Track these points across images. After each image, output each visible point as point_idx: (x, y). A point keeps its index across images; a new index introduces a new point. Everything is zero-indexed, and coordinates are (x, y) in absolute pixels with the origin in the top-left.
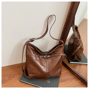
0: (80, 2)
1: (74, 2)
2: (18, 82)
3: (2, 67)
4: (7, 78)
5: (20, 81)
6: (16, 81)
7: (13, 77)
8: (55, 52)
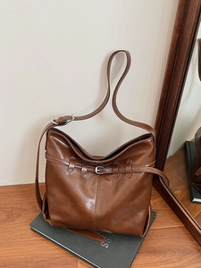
4: (4, 217)
5: (32, 229)
7: (19, 216)
8: (126, 160)
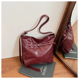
0: (76, 2)
1: (71, 2)
2: (17, 73)
3: (2, 59)
4: (8, 69)
5: (19, 72)
6: (15, 72)
7: (13, 68)
